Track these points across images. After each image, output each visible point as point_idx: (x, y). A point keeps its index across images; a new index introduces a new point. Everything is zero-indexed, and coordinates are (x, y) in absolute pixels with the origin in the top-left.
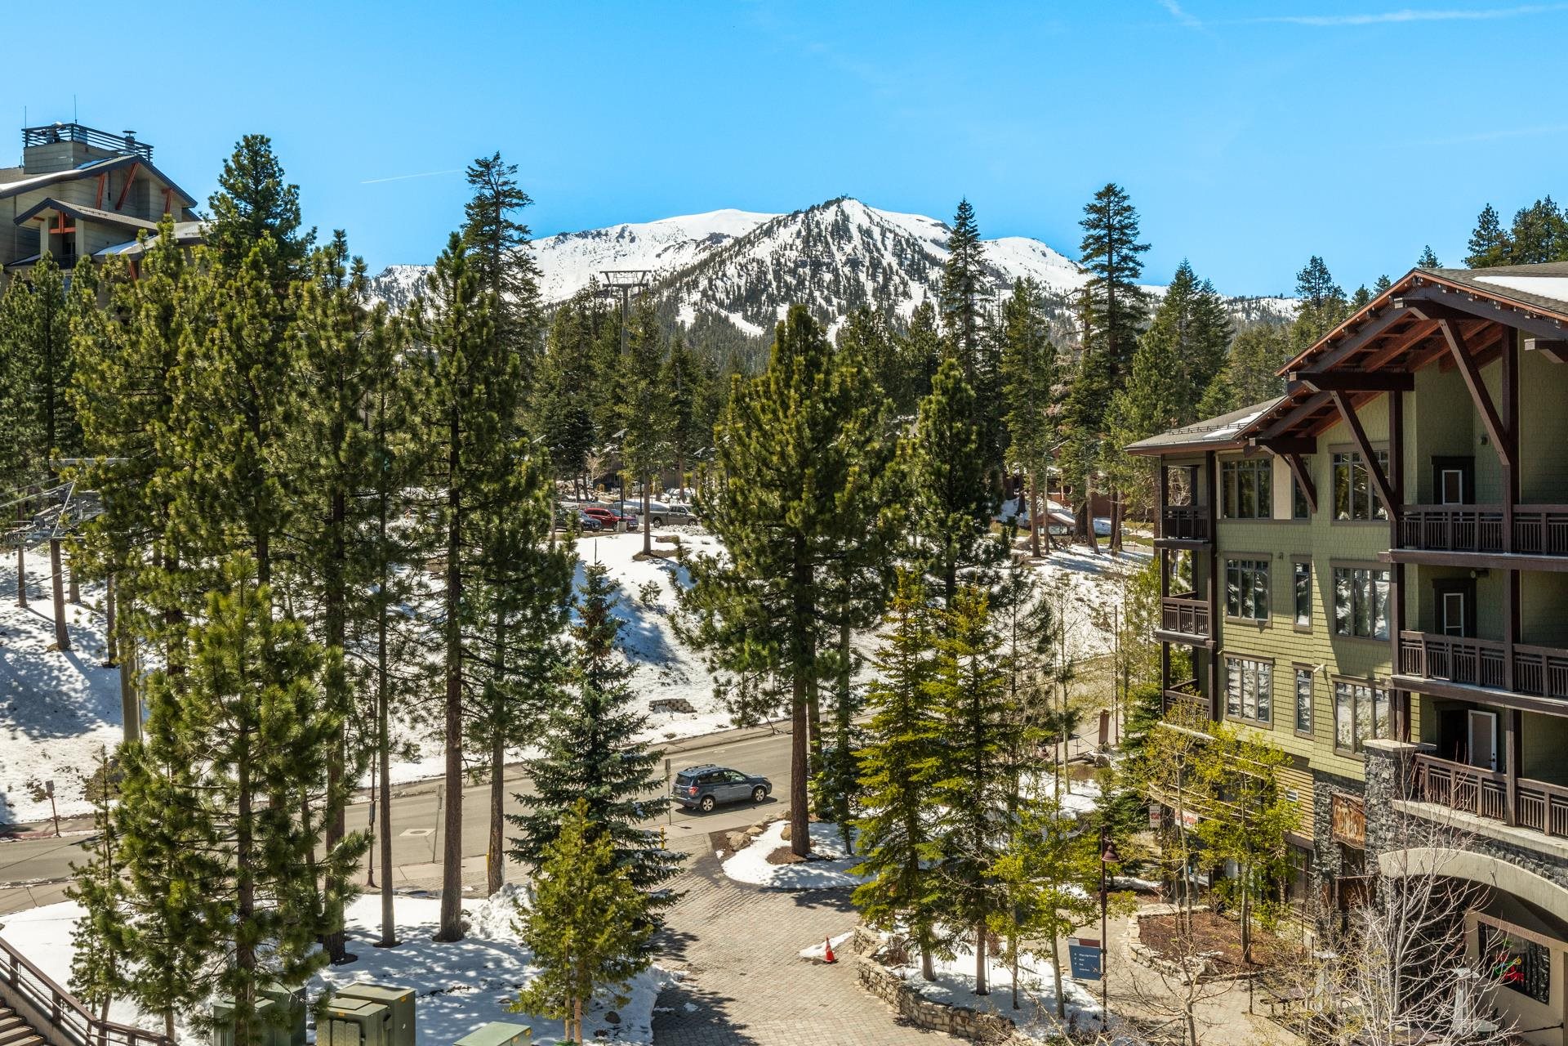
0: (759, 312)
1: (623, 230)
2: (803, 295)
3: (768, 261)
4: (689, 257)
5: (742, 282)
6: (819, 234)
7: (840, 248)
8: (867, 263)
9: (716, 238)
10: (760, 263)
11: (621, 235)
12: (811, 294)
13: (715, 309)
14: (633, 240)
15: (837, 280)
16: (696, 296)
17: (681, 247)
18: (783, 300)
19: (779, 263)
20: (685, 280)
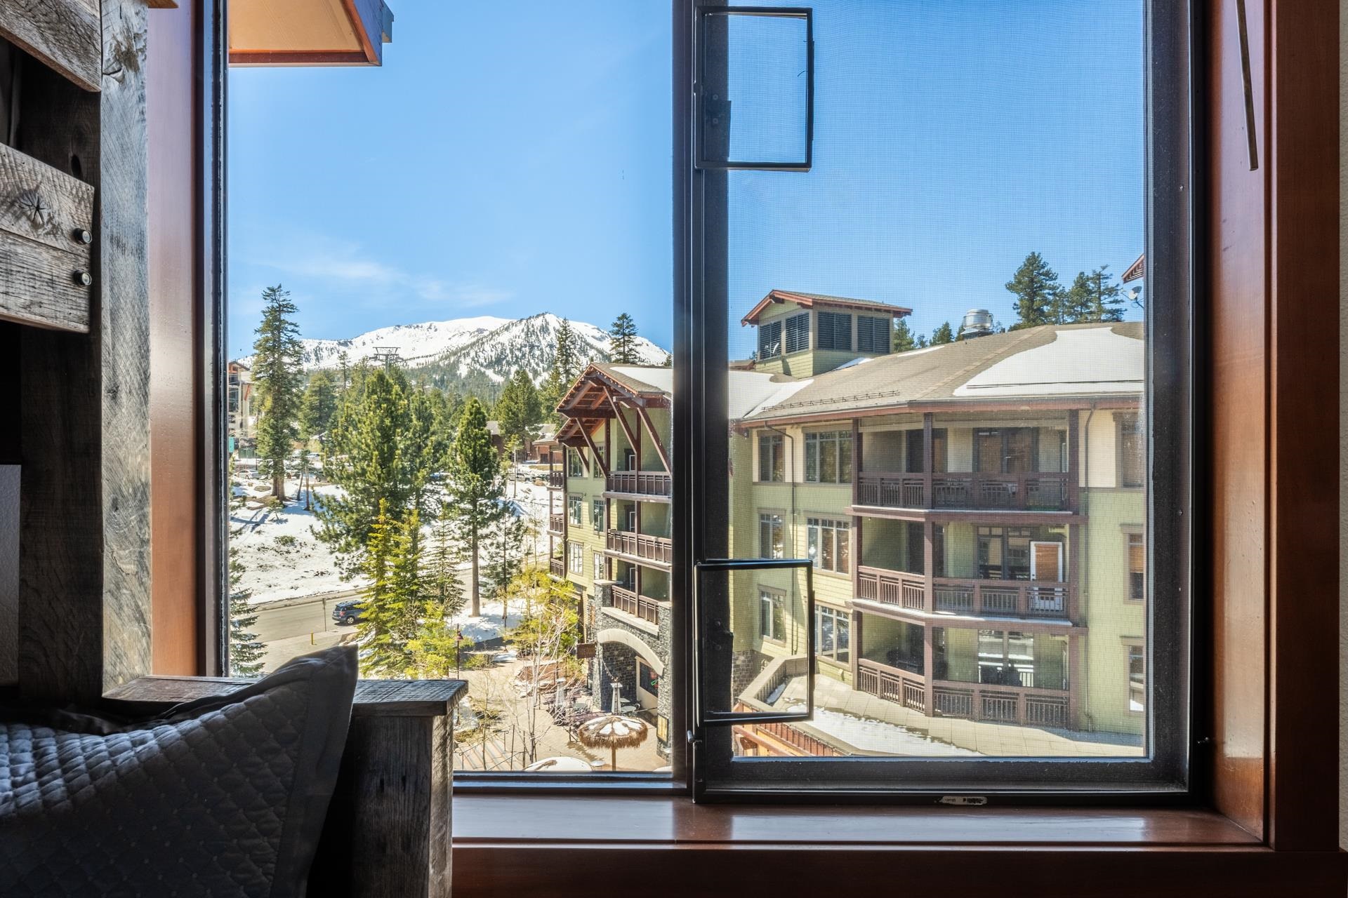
0: (501, 370)
1: (431, 325)
2: (525, 362)
3: (507, 344)
4: (466, 340)
5: (493, 354)
6: (534, 331)
7: (544, 338)
9: (480, 331)
10: (503, 345)
11: (430, 328)
12: (529, 361)
13: (478, 367)
14: (436, 330)
15: (542, 355)
16: (469, 360)
17: (462, 335)
18: (515, 363)
19: (512, 345)
20: (463, 352)
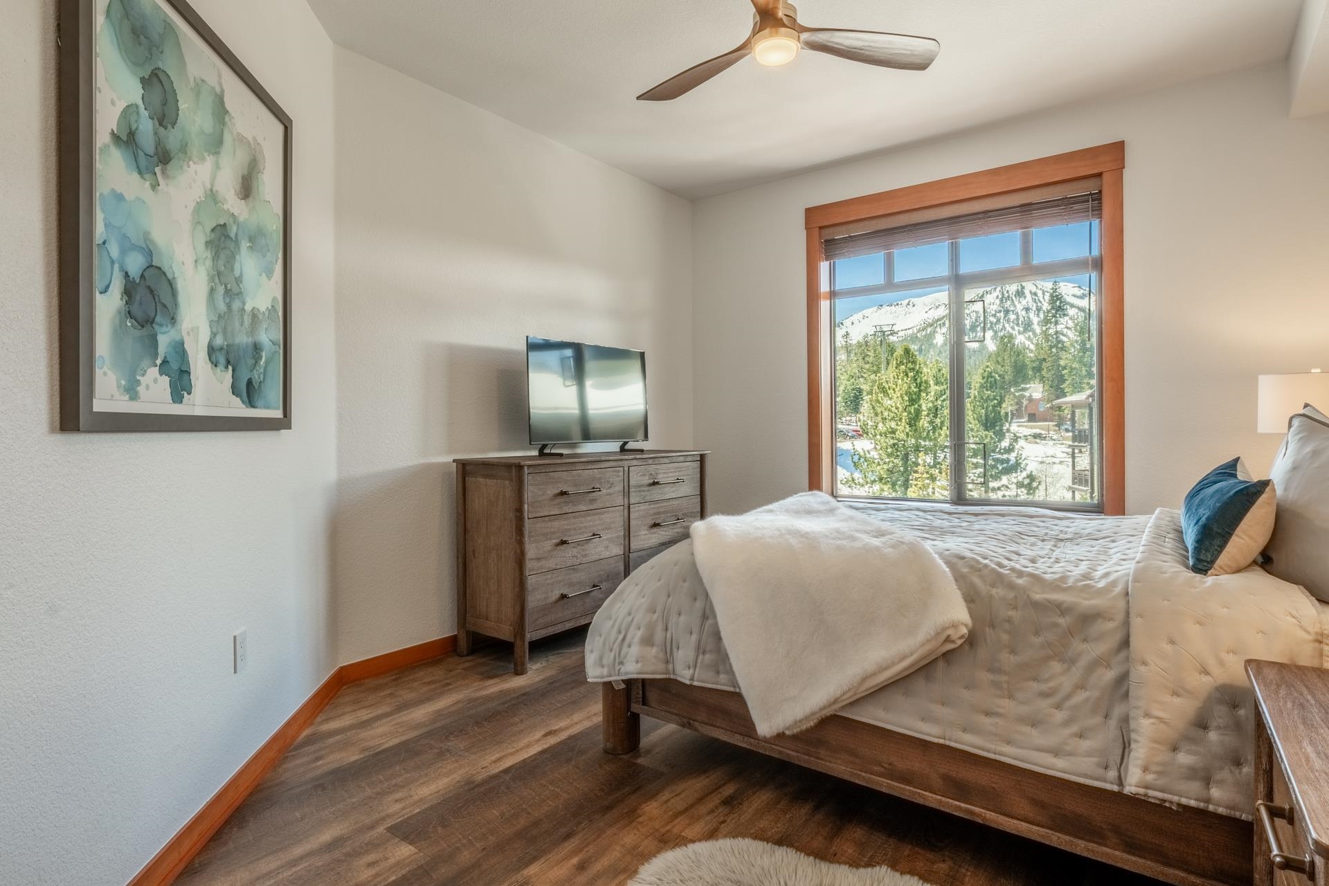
0: (976, 336)
1: (909, 302)
2: (1000, 326)
3: (981, 311)
6: (1009, 297)
7: (1020, 302)
8: (1034, 309)
10: (977, 312)
11: (908, 304)
12: (1004, 326)
14: (914, 306)
15: (1018, 319)
16: (944, 330)
17: (937, 307)
18: (989, 329)
20: (939, 323)
